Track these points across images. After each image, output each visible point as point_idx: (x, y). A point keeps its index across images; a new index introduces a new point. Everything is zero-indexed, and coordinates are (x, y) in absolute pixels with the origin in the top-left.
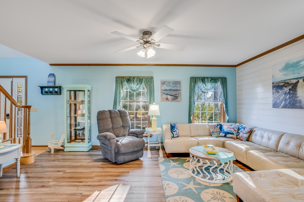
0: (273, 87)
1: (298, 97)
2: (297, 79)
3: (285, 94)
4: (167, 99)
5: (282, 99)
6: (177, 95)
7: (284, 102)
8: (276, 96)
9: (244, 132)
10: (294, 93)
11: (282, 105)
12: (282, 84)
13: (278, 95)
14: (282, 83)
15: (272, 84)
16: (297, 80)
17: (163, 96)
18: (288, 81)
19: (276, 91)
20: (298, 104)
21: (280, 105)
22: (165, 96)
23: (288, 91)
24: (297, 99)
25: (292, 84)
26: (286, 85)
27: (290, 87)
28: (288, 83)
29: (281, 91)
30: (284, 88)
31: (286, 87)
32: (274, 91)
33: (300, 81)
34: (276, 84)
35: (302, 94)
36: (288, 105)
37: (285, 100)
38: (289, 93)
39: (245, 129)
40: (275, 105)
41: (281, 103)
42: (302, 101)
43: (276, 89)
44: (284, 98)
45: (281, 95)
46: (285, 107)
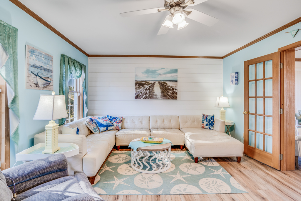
0: (136, 84)
1: (154, 92)
2: (154, 81)
3: (146, 89)
4: (37, 84)
5: (143, 93)
6: (49, 79)
7: (145, 95)
8: (139, 91)
9: (118, 122)
10: (152, 90)
11: (144, 97)
12: (144, 82)
13: (140, 90)
14: (144, 81)
15: (135, 81)
16: (154, 82)
17: (31, 78)
18: (148, 81)
19: (138, 87)
20: (154, 97)
21: (142, 97)
22: (34, 79)
23: (148, 88)
24: (154, 93)
25: (151, 83)
26: (147, 83)
27: (150, 85)
28: (148, 83)
29: (142, 88)
30: (145, 85)
31: (147, 85)
32: (137, 87)
33: (156, 83)
34: (139, 82)
35: (157, 90)
36: (148, 97)
37: (146, 94)
38: (149, 89)
39: (117, 119)
40: (137, 97)
41: (143, 96)
42: (157, 94)
43: (139, 86)
44: (145, 92)
45: (143, 90)
46: (146, 98)
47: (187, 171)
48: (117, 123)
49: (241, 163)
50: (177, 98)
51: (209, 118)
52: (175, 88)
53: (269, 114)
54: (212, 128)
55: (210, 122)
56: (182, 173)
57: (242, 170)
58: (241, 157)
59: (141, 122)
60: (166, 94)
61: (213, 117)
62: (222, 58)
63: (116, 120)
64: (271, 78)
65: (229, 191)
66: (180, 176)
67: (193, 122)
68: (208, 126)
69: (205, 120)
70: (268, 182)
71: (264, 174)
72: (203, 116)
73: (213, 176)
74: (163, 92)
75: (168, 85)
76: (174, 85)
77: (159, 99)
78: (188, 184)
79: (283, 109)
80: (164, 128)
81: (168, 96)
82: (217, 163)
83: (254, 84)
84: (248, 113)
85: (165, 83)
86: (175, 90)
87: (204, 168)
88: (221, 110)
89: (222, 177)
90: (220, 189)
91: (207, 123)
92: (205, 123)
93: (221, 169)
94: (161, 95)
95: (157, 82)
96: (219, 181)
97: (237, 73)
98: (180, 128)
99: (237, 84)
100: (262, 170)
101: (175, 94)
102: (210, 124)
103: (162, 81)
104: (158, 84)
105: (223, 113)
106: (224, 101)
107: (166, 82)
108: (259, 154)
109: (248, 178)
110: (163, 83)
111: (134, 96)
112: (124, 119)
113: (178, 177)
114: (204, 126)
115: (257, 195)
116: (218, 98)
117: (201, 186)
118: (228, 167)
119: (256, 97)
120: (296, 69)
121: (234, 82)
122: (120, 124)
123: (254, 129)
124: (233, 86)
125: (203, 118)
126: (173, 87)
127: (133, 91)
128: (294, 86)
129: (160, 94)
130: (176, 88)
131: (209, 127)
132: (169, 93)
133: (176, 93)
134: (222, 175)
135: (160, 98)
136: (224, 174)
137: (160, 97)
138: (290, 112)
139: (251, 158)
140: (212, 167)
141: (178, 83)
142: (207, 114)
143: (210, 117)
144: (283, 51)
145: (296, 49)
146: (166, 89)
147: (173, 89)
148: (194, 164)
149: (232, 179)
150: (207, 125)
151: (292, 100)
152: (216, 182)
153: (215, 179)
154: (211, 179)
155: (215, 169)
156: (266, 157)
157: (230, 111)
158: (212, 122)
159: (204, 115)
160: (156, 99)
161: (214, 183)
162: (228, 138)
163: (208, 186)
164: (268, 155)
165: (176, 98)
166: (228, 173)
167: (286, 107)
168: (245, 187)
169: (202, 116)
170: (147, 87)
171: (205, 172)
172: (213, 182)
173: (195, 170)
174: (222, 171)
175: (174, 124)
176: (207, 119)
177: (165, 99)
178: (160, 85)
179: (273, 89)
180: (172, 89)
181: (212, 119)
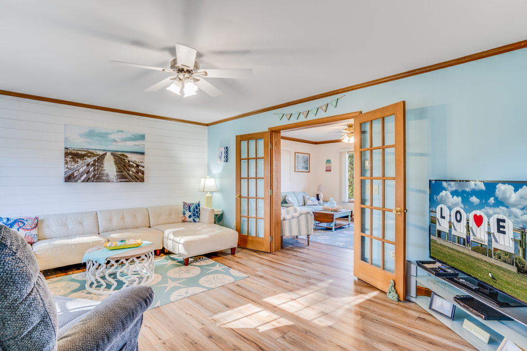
0: (67, 154)
1: (104, 170)
2: (104, 150)
3: (88, 165)
5: (83, 172)
7: (85, 176)
8: (72, 167)
9: (29, 228)
10: (100, 166)
11: (83, 178)
12: (83, 153)
13: (75, 166)
14: (84, 151)
15: (64, 149)
16: (104, 152)
18: (93, 151)
19: (72, 160)
20: (104, 178)
21: (80, 179)
23: (93, 162)
24: (104, 172)
25: (98, 155)
26: (89, 154)
27: (96, 158)
28: (92, 153)
29: (80, 162)
30: (86, 158)
31: (89, 157)
32: (69, 160)
33: (107, 154)
34: (73, 152)
35: (110, 167)
36: (91, 178)
37: (88, 172)
38: (94, 165)
39: (26, 223)
40: (69, 178)
41: (81, 176)
42: (110, 174)
43: (72, 158)
44: (85, 170)
45: (81, 166)
46: (87, 180)
47: (180, 276)
48: (28, 230)
49: (236, 255)
50: (144, 180)
51: (193, 207)
52: (140, 164)
53: (260, 197)
54: (197, 220)
55: (194, 212)
56: (174, 280)
57: (239, 260)
58: (235, 248)
59: (81, 223)
60: (125, 173)
61: (199, 205)
62: (207, 125)
63: (24, 224)
64: (263, 158)
65: (232, 280)
66: (173, 283)
67: (170, 214)
68: (192, 218)
69: (187, 210)
70: (263, 264)
71: (258, 259)
72: (184, 206)
73: (212, 273)
74: (120, 171)
75: (130, 159)
76: (139, 159)
77: (113, 182)
78: (188, 287)
79: (272, 190)
80: (125, 229)
81: (128, 176)
82: (210, 260)
83: (247, 163)
84: (240, 197)
85: (123, 155)
86: (140, 168)
87: (198, 269)
88: (207, 195)
89: (222, 271)
90: (224, 281)
91: (190, 214)
92: (188, 214)
93: (218, 264)
94: (117, 175)
95: (109, 154)
96: (220, 276)
97: (227, 148)
98: (151, 226)
99: (227, 161)
100: (256, 256)
101: (140, 174)
102: (194, 215)
103: (118, 152)
104: (112, 157)
105: (210, 199)
106: (210, 183)
107: (126, 154)
108: (252, 241)
109: (246, 266)
110: (121, 155)
111: (62, 176)
112: (42, 221)
113: (171, 284)
114: (186, 218)
115: (257, 276)
116: (203, 180)
117: (203, 285)
118: (224, 261)
119: (248, 178)
120: (282, 148)
121: (223, 159)
122: (34, 232)
123: (246, 215)
124: (221, 163)
125: (184, 208)
126: (137, 163)
127: (60, 168)
128: (280, 167)
129: (116, 173)
130: (142, 164)
131: (194, 220)
132: (131, 173)
133: (143, 173)
134: (221, 270)
135: (115, 180)
136: (222, 269)
137: (114, 178)
138: (277, 192)
139: (244, 248)
140: (207, 266)
141: (146, 156)
142: (189, 202)
143: (194, 205)
144: (272, 131)
145: (281, 131)
146: (125, 166)
147: (138, 166)
148: (184, 268)
149: (232, 271)
150: (190, 217)
151: (279, 181)
152: (217, 277)
153: (216, 275)
154: (211, 276)
155: (212, 266)
156: (259, 242)
157: (217, 196)
158: (197, 212)
159: (185, 204)
160: (107, 182)
161: (216, 278)
162: (220, 229)
163: (210, 282)
164: (261, 239)
165: (142, 180)
166: (226, 267)
167: (274, 188)
168: (245, 273)
169: (183, 204)
170: (90, 160)
171: (201, 272)
172: (214, 278)
173: (189, 273)
174: (219, 266)
175: (141, 220)
176: (190, 208)
177: (124, 181)
178: (114, 158)
179: (264, 170)
180: (135, 165)
181: (197, 208)
